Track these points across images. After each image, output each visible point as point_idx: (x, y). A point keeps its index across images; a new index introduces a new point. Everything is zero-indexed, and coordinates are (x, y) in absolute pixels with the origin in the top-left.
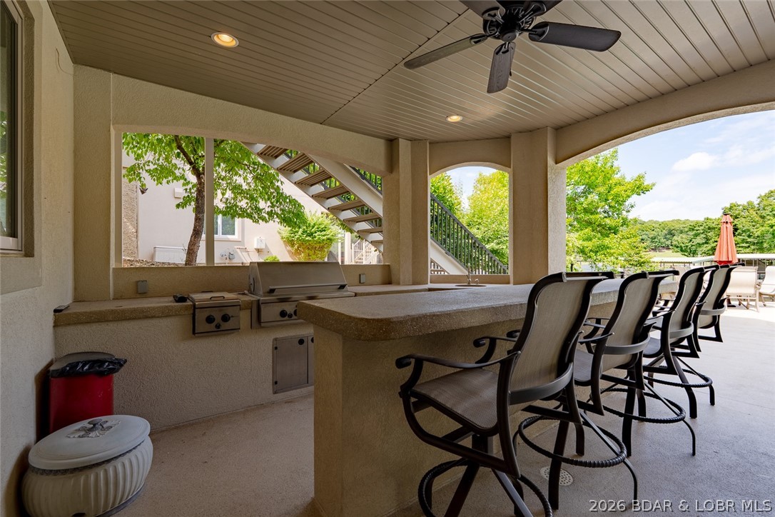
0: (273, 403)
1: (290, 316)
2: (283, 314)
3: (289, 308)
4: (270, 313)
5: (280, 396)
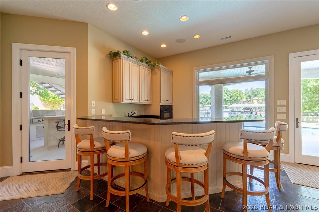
0: (36, 140)
1: (41, 121)
2: (39, 121)
3: (41, 120)
4: (36, 121)
5: (38, 138)
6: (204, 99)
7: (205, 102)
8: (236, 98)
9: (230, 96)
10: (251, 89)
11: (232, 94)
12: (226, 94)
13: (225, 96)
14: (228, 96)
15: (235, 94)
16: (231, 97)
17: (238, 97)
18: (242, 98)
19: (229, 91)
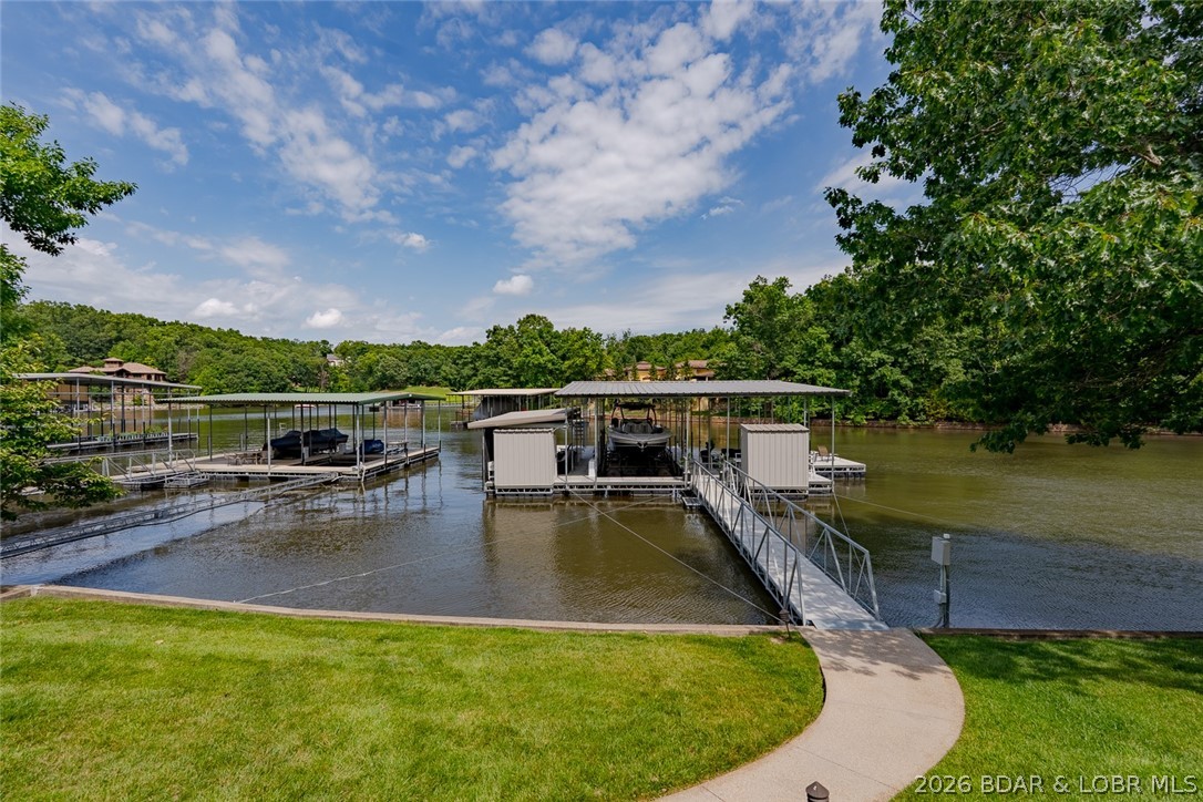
6: (465, 364)
7: (469, 378)
8: (579, 361)
9: (560, 353)
10: (625, 335)
11: (566, 346)
12: (548, 345)
13: (545, 353)
14: (553, 352)
15: (576, 346)
16: (564, 358)
17: (587, 358)
18: (600, 363)
19: (557, 336)
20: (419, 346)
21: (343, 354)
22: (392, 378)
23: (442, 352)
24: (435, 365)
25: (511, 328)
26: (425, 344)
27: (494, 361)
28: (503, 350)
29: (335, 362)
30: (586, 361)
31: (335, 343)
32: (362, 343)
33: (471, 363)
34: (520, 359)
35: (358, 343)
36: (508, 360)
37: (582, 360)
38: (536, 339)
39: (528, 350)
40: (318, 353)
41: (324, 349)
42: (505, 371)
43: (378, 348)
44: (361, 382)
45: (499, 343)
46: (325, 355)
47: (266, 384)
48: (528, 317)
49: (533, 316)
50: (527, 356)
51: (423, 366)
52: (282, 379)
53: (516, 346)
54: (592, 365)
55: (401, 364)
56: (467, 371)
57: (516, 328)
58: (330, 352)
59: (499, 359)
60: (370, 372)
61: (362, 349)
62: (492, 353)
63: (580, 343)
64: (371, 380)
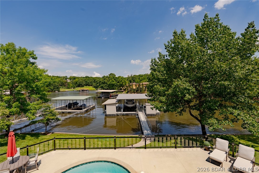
8: (121, 83)
9: (117, 81)
11: (119, 80)
12: (115, 80)
13: (114, 82)
14: (116, 81)
18: (125, 83)
19: (117, 78)
20: (87, 77)
21: (70, 79)
22: (81, 84)
23: (92, 78)
24: (90, 81)
25: (107, 76)
26: (88, 77)
27: (104, 83)
28: (106, 81)
29: (69, 81)
30: (123, 83)
31: (69, 77)
32: (74, 77)
33: (99, 83)
34: (109, 83)
35: (73, 77)
36: (107, 83)
37: (122, 83)
38: (112, 79)
39: (111, 81)
40: (65, 79)
41: (66, 78)
42: (106, 85)
43: (78, 78)
44: (75, 85)
45: (105, 79)
46: (66, 79)
47: (54, 87)
48: (111, 74)
49: (112, 73)
50: (111, 82)
51: (88, 82)
52: (58, 85)
53: (108, 80)
54: (124, 84)
55: (83, 81)
56: (98, 85)
57: (108, 76)
58: (67, 79)
59: (105, 82)
60: (76, 83)
61: (74, 78)
62: (103, 81)
63: (121, 79)
64: (77, 85)
